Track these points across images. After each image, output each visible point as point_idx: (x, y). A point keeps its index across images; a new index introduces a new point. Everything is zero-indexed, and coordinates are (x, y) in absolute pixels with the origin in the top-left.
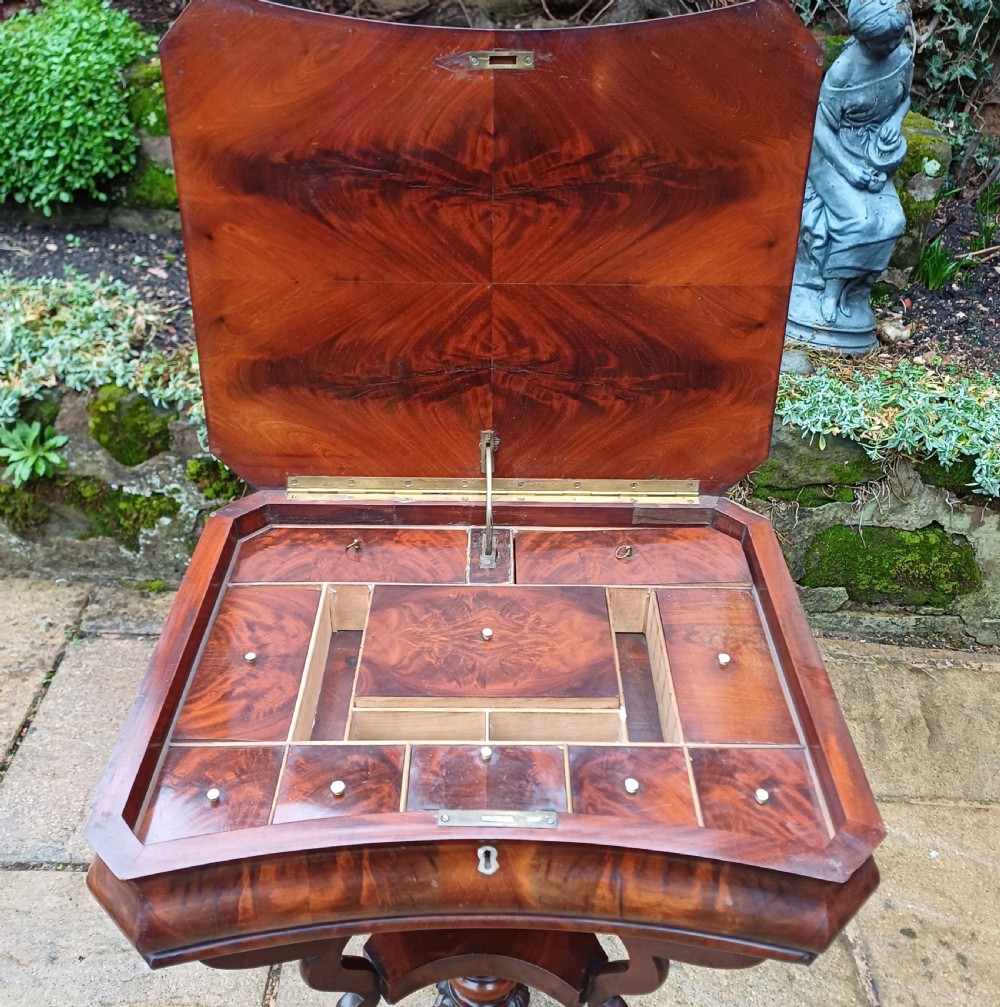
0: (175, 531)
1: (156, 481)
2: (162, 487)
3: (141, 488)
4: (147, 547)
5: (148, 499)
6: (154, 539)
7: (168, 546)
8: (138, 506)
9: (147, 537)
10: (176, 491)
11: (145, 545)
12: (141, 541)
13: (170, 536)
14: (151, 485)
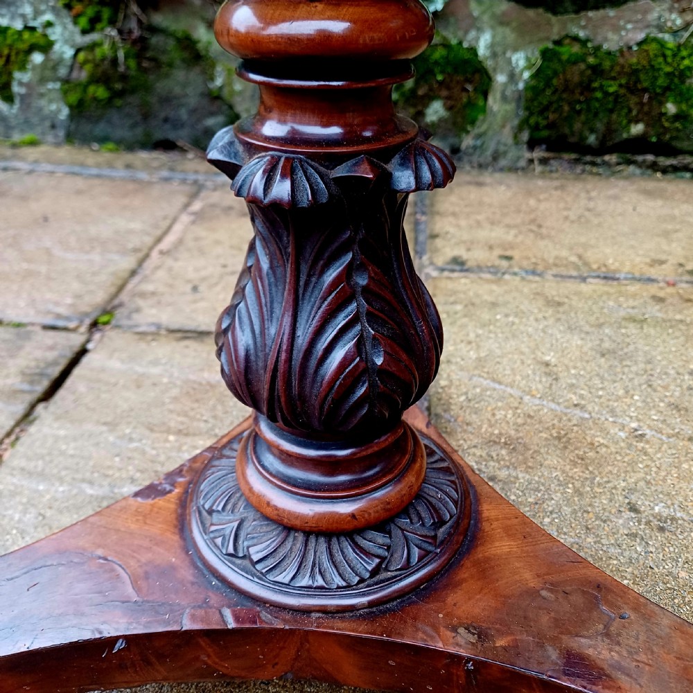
0: (48, 73)
1: (28, 10)
2: (35, 19)
3: (13, 18)
4: (23, 97)
5: (20, 33)
6: (27, 85)
7: (42, 95)
8: (9, 41)
9: (21, 84)
10: (49, 24)
11: (19, 94)
12: (16, 89)
13: (43, 80)
14: (23, 16)
